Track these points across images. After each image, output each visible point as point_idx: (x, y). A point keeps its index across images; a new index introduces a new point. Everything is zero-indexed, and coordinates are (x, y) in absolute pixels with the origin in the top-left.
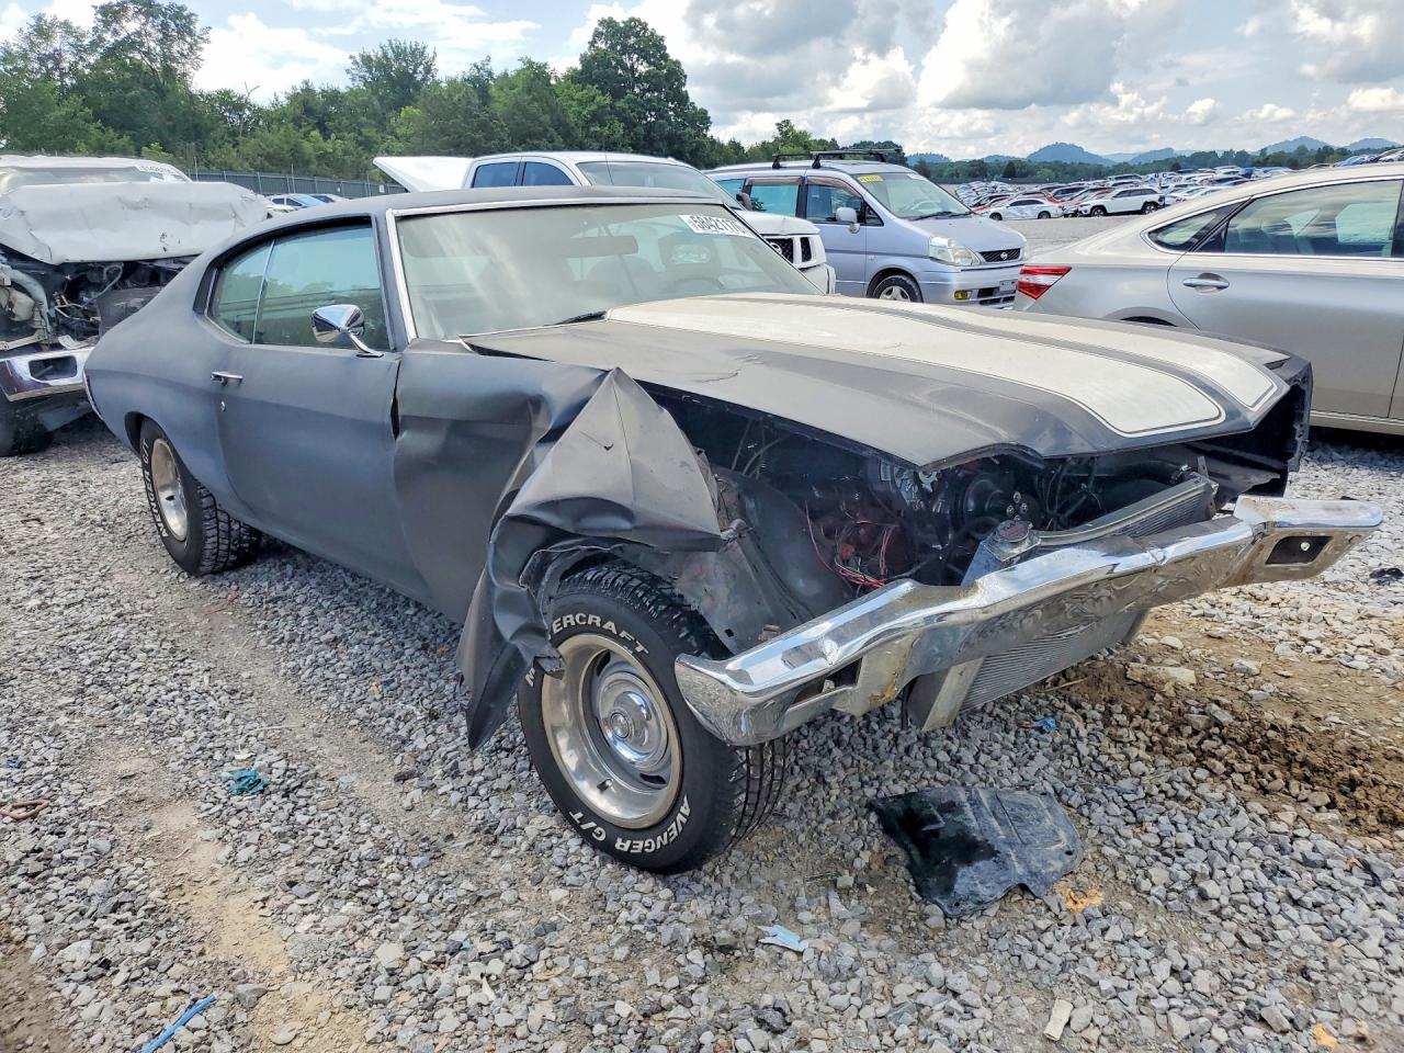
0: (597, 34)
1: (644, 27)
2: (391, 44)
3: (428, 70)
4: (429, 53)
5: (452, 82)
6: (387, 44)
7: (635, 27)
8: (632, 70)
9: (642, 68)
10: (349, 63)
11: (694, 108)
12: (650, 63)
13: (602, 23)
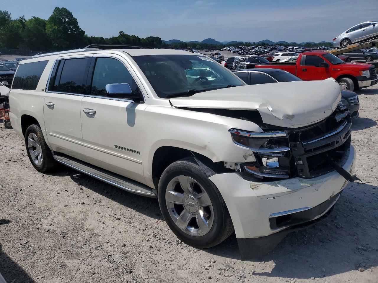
0: (55, 11)
1: (67, 10)
3: (9, 17)
4: (9, 13)
5: (15, 21)
7: (64, 10)
8: (65, 20)
9: (67, 20)
11: (82, 30)
12: (69, 19)
13: (55, 8)
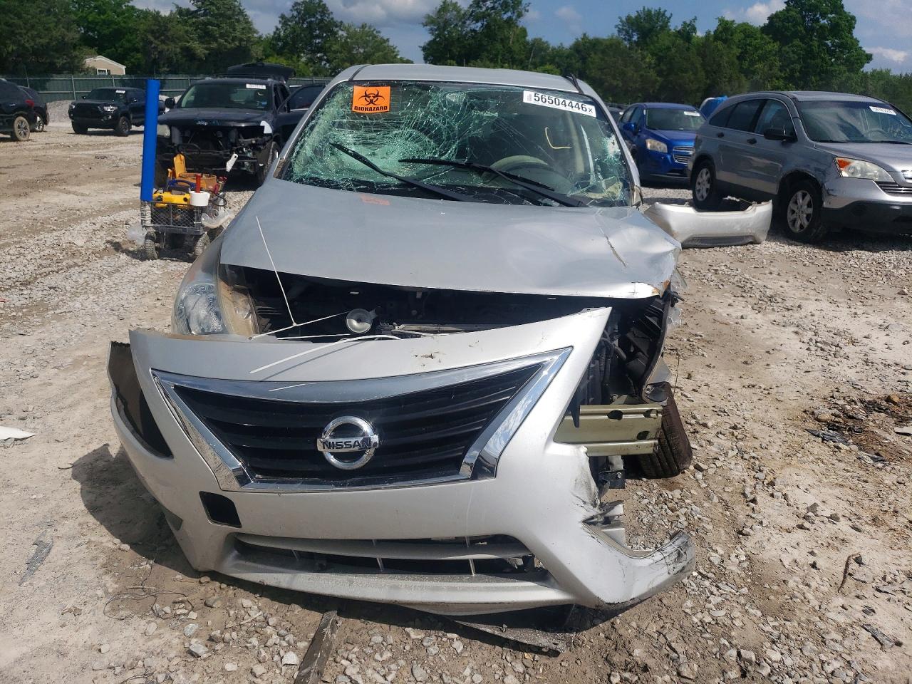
2: (644, 9)
6: (642, 9)
10: (618, 22)
